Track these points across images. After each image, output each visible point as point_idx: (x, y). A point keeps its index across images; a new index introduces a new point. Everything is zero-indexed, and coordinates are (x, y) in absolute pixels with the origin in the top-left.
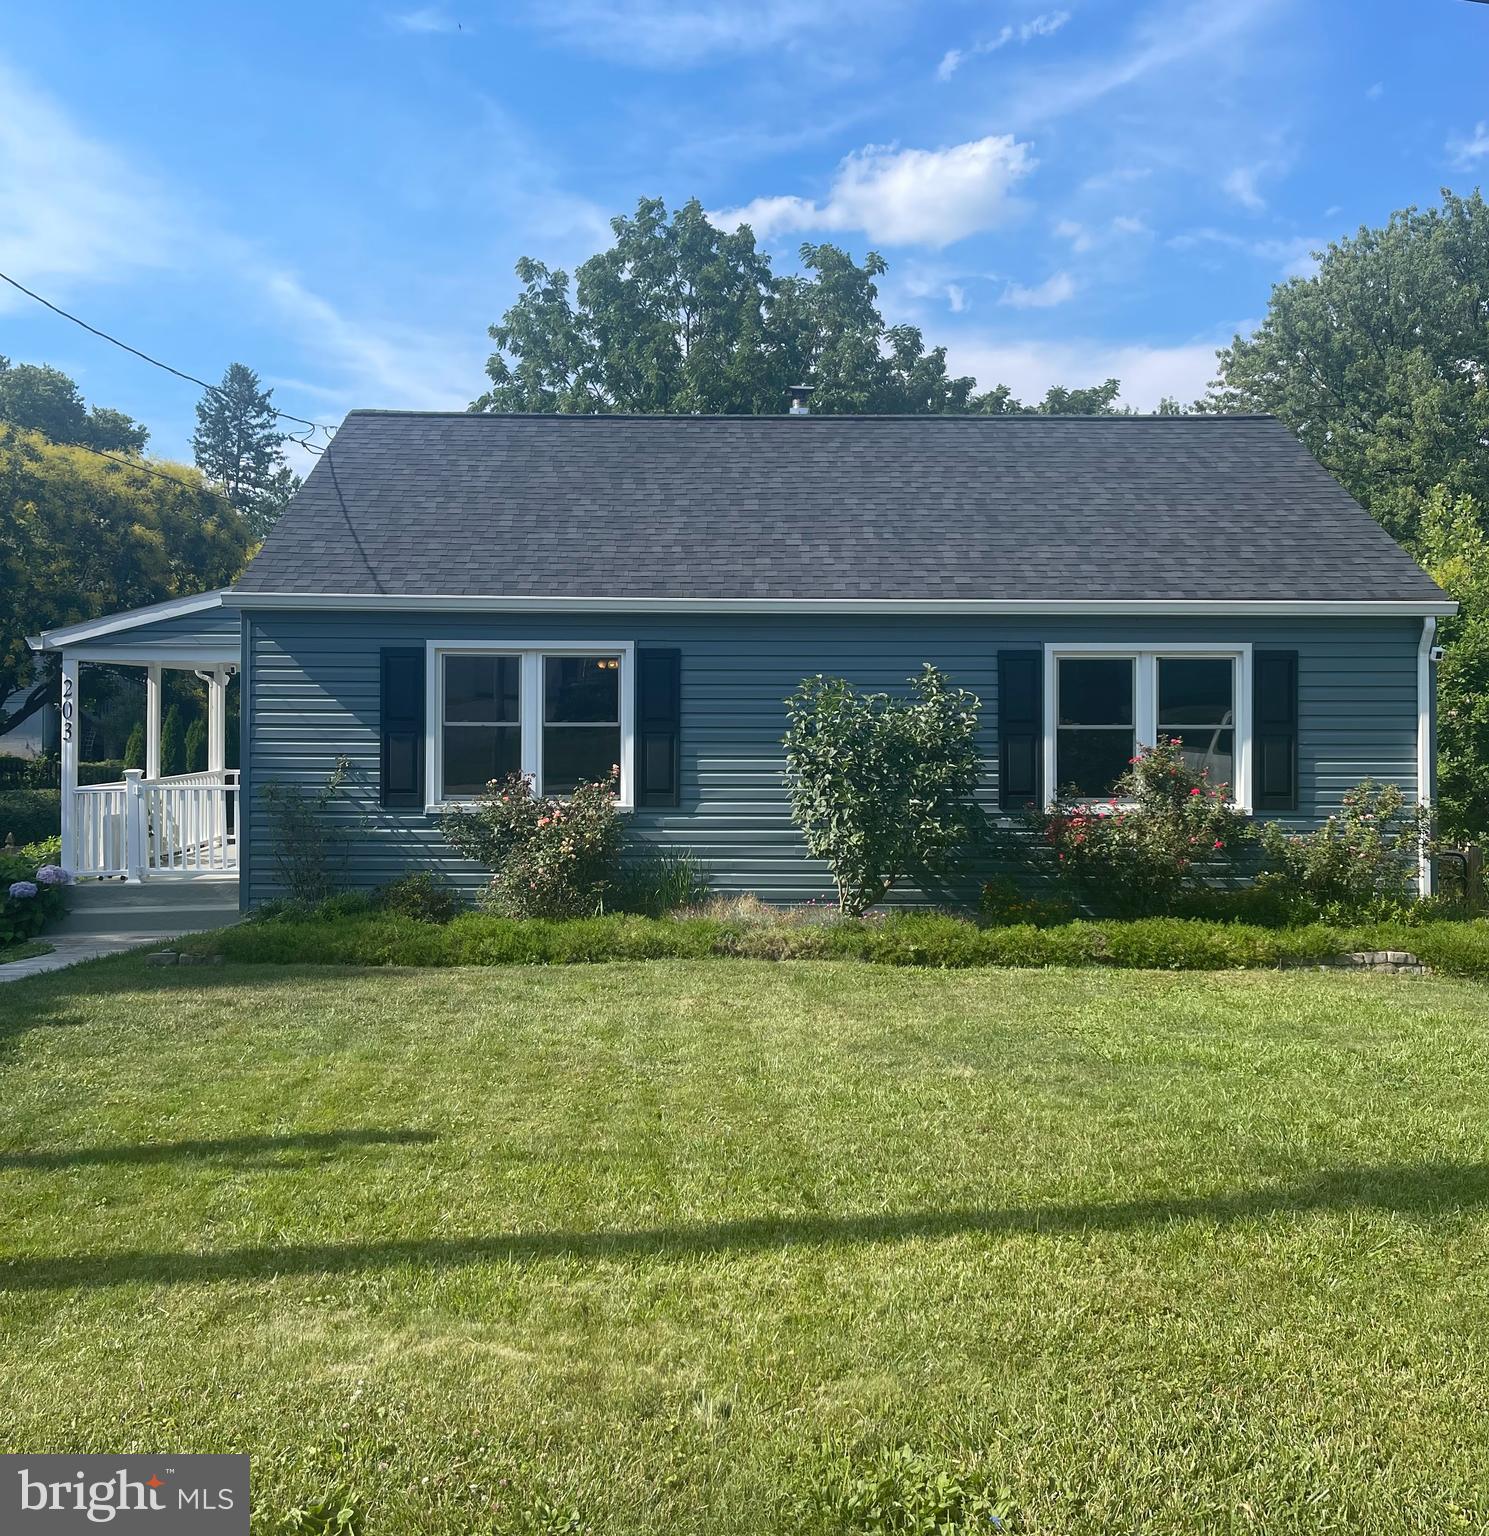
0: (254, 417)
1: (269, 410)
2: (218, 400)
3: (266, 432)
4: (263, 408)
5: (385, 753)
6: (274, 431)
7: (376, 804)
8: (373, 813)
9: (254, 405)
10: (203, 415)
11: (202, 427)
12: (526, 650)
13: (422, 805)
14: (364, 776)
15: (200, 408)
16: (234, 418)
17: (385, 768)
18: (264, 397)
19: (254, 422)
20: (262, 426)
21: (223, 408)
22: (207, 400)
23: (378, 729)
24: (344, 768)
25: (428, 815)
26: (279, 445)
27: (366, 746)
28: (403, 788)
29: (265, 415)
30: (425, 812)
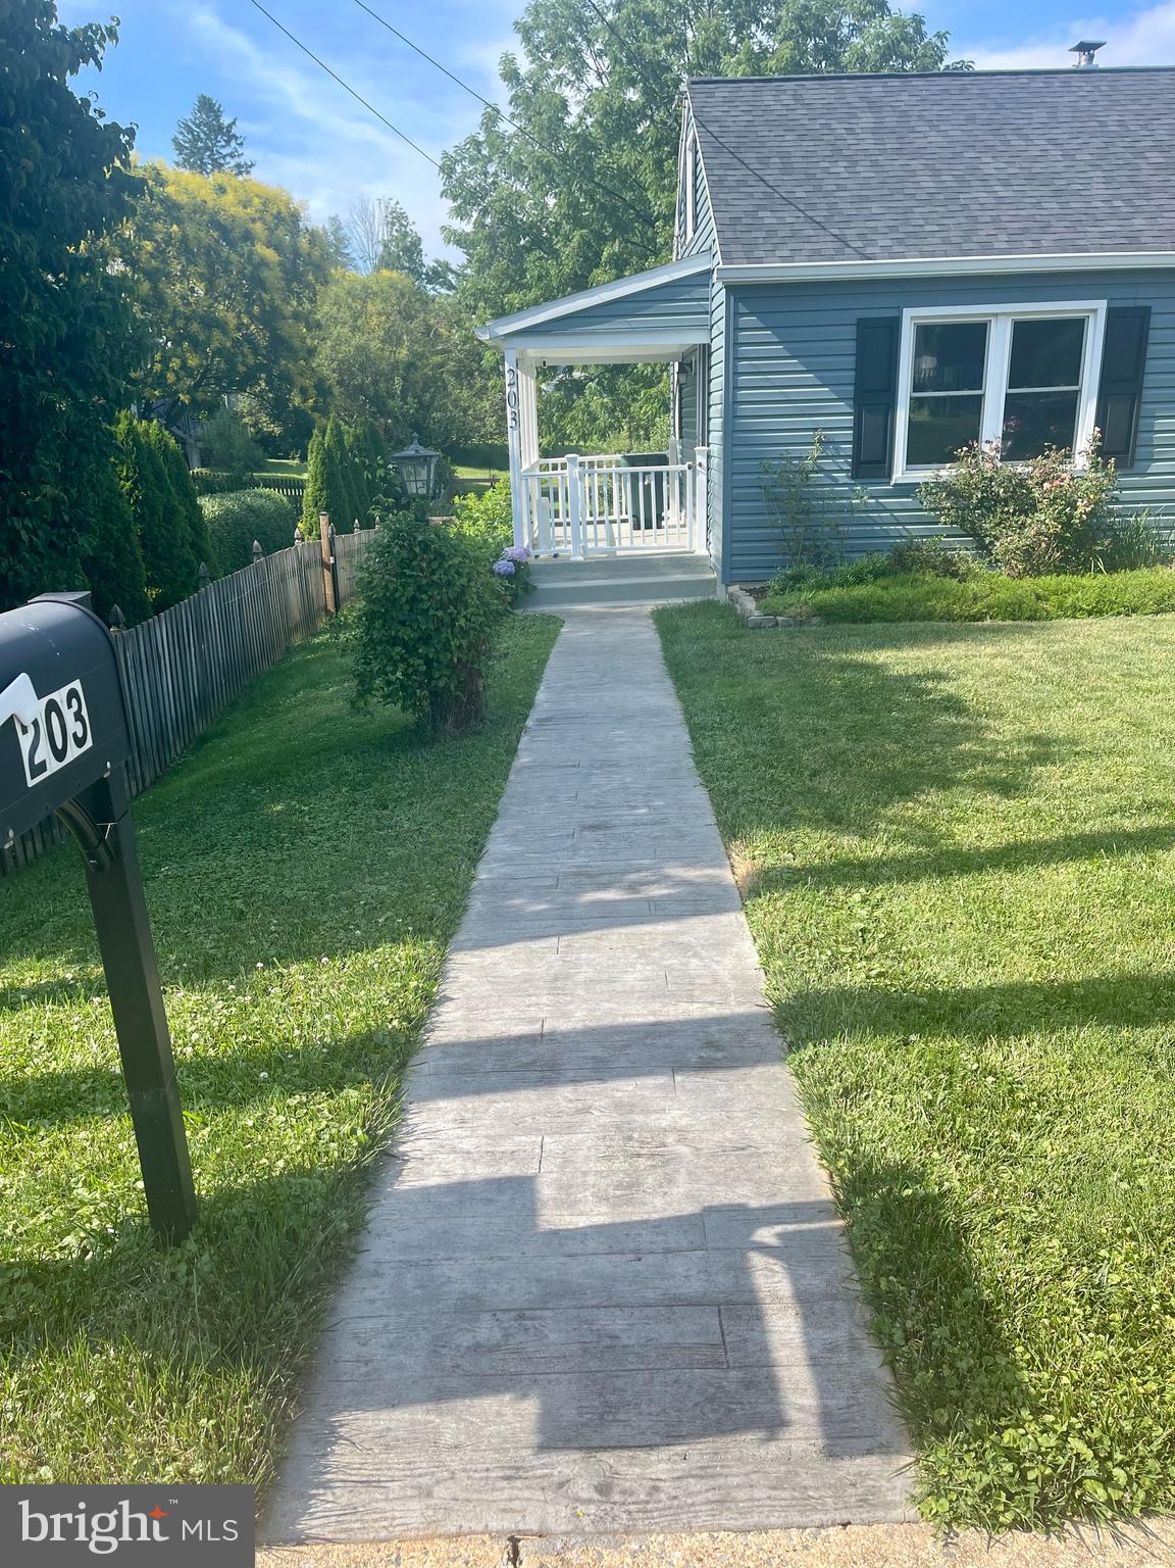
0: (223, 147)
1: (236, 138)
2: (191, 131)
3: (237, 160)
4: (231, 137)
5: (857, 427)
6: (241, 160)
7: (847, 477)
8: (844, 485)
9: (224, 134)
10: (180, 148)
11: (180, 159)
12: (996, 315)
13: (890, 476)
14: (837, 450)
15: (175, 140)
16: (207, 148)
17: (857, 441)
18: (230, 126)
19: (224, 151)
20: (232, 155)
21: (197, 139)
22: (181, 133)
23: (851, 402)
24: (820, 442)
25: (895, 485)
26: (248, 172)
27: (840, 419)
28: (871, 462)
29: (233, 143)
30: (893, 482)
